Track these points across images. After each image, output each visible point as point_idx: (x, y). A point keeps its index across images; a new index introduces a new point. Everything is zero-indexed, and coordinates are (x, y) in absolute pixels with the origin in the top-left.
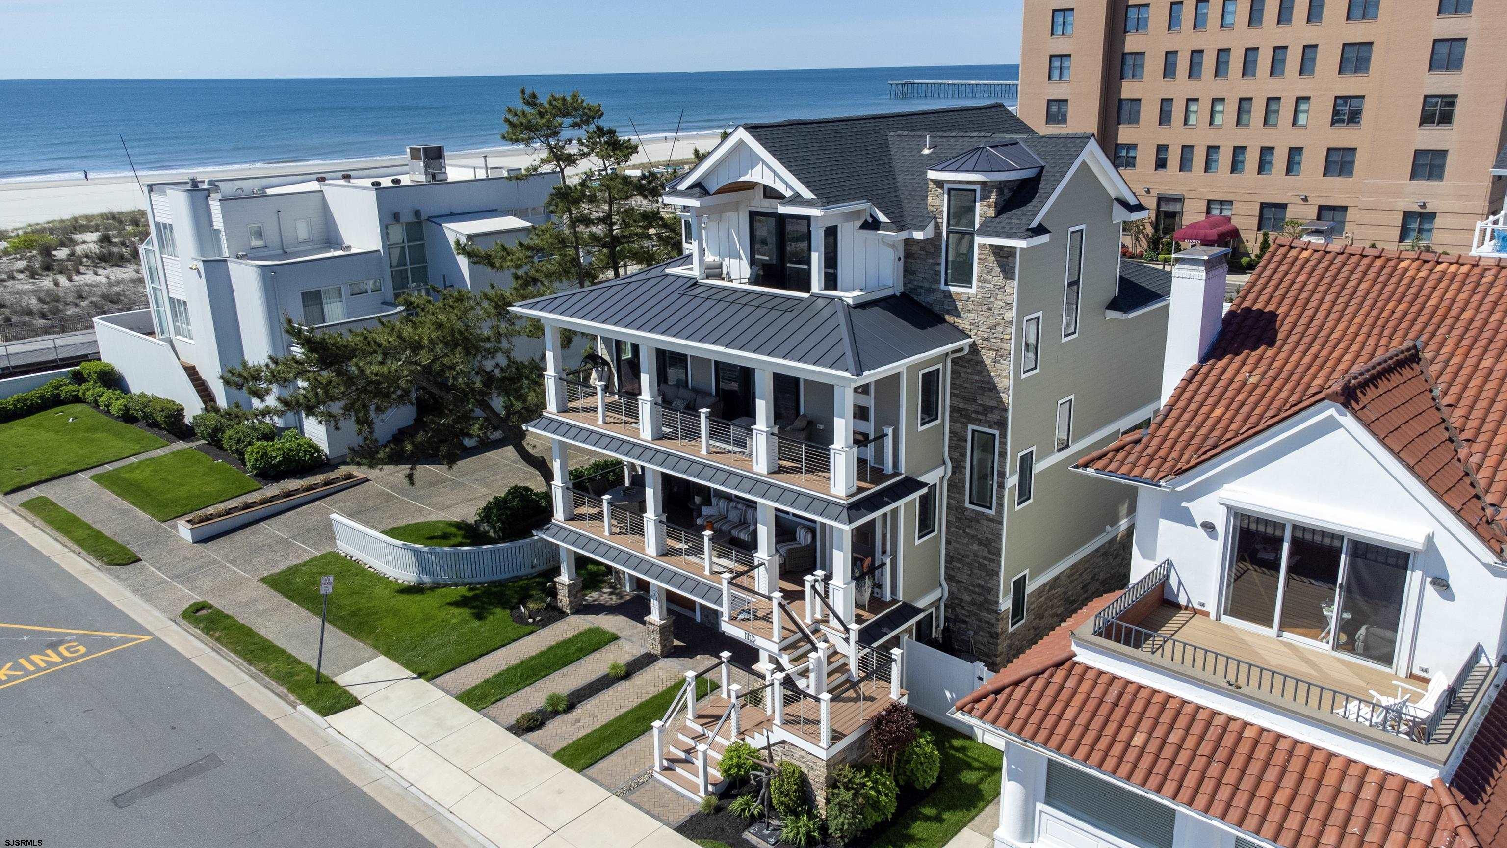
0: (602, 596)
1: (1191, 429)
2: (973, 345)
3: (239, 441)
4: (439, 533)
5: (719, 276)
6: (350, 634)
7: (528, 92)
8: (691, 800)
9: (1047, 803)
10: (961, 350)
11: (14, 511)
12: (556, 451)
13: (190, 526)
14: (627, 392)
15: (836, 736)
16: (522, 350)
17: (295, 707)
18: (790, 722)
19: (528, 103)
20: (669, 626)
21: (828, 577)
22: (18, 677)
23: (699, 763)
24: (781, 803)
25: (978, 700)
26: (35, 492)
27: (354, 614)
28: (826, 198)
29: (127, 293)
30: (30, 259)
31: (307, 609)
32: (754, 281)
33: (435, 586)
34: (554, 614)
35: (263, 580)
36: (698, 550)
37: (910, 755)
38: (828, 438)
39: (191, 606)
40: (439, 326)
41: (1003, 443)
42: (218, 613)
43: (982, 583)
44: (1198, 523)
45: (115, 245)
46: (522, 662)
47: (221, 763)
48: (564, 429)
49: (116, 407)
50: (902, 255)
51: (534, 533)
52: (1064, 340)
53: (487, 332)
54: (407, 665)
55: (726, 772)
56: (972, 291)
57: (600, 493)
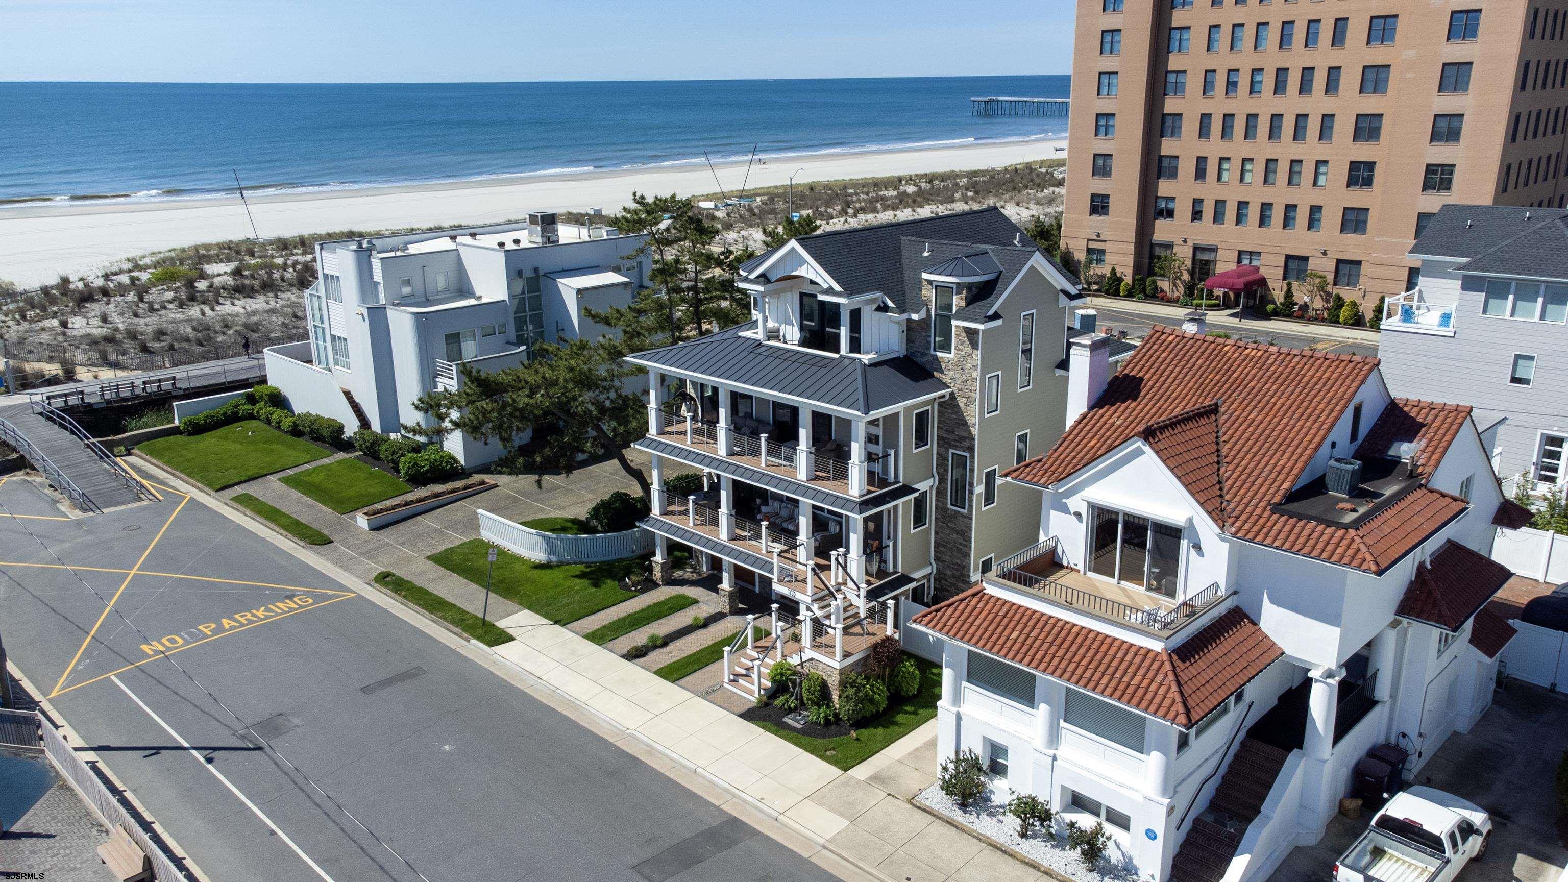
0: (687, 573)
1: (1073, 454)
2: (952, 394)
3: (393, 453)
4: (559, 526)
5: (777, 338)
6: (501, 595)
7: (638, 195)
8: (749, 700)
9: (968, 681)
10: (944, 396)
11: (226, 504)
12: (655, 462)
13: (367, 517)
14: (708, 421)
15: (846, 655)
16: (629, 387)
17: (468, 641)
18: (816, 646)
19: (638, 202)
20: (736, 593)
21: (848, 551)
22: (271, 617)
23: (755, 676)
24: (809, 699)
25: (925, 616)
26: (238, 490)
27: (501, 582)
28: (850, 291)
29: (264, 323)
30: (176, 290)
31: (466, 578)
32: (803, 343)
33: (560, 564)
34: (649, 585)
35: (429, 558)
36: (758, 537)
37: (898, 672)
38: (847, 456)
39: (379, 574)
40: (571, 369)
41: (972, 463)
42: (401, 579)
43: (959, 562)
44: (1072, 512)
45: (246, 277)
46: (629, 615)
47: (425, 673)
48: (661, 447)
49: (287, 423)
50: (905, 329)
51: (637, 524)
52: (1019, 391)
53: (604, 374)
54: (546, 616)
55: (774, 681)
56: (952, 356)
57: (685, 495)
